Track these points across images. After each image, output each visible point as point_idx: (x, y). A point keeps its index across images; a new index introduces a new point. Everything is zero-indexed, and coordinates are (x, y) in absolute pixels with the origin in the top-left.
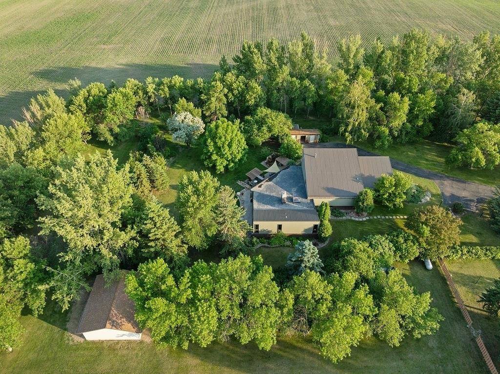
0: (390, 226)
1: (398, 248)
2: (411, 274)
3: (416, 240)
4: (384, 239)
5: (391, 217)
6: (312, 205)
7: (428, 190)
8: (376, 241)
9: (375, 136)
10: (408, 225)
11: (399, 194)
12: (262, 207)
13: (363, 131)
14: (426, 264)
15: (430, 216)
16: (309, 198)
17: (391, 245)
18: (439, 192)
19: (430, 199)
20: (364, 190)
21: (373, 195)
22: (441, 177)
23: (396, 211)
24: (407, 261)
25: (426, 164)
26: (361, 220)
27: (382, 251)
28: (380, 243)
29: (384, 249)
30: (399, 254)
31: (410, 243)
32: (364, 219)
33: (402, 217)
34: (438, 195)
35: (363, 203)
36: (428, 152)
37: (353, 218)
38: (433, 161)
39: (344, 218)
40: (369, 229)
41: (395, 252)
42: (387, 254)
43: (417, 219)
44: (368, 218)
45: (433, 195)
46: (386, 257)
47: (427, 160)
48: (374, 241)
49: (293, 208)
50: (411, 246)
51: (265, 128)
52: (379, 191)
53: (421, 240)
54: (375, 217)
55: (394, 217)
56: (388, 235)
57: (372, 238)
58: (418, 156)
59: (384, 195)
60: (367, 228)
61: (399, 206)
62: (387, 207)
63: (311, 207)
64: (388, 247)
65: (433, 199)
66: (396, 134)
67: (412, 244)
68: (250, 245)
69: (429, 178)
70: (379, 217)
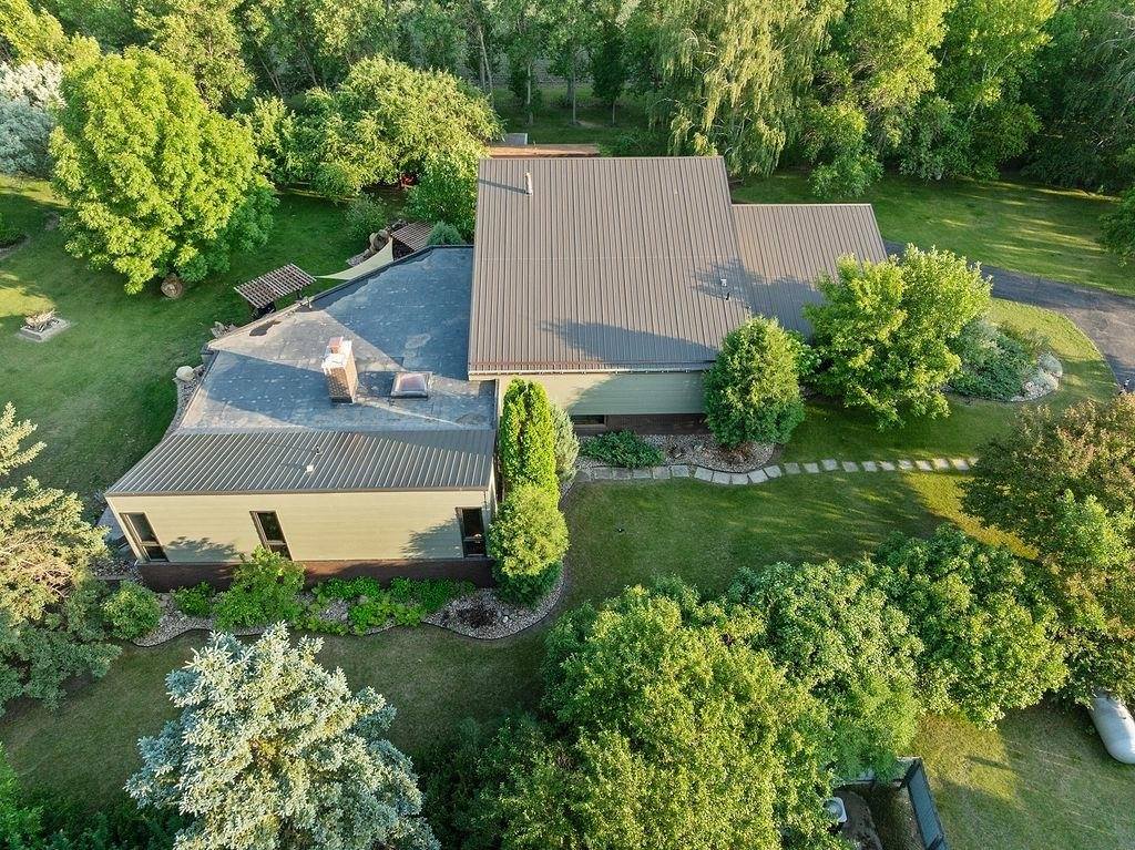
0: (883, 511)
1: (941, 644)
2: (1023, 793)
3: (1044, 591)
4: (855, 584)
5: (888, 466)
6: (482, 408)
7: (1045, 348)
8: (807, 599)
9: (814, 149)
10: (983, 503)
11: (925, 349)
12: (222, 425)
13: (761, 125)
14: (1105, 725)
15: (1112, 447)
16: (476, 376)
17: (901, 622)
18: (1096, 355)
19: (1061, 382)
20: (750, 323)
21: (800, 360)
22: (1089, 298)
23: (914, 432)
24: (993, 713)
25: (1022, 256)
26: (740, 480)
27: (845, 664)
28: (836, 615)
29: (856, 652)
30: (945, 675)
31: (1011, 611)
32: (758, 477)
33: (940, 463)
34: (1093, 365)
35: (746, 391)
36: (1017, 218)
37: (702, 475)
38: (1045, 246)
39: (658, 472)
40: (776, 526)
41: (923, 664)
42: (879, 683)
43: (1043, 463)
44: (774, 471)
45: (1070, 367)
46: (870, 705)
47: (1020, 243)
48: (797, 602)
49: (380, 424)
50: (1017, 626)
51: (368, 125)
52: (828, 341)
53: (1075, 586)
54: (812, 468)
55: (905, 465)
56: (879, 559)
57: (787, 579)
58: (982, 230)
59: (851, 354)
60: (769, 521)
61: (930, 410)
62: (868, 416)
63: (479, 418)
64: (879, 637)
65: (1075, 381)
66: (896, 137)
67: (1024, 614)
68: (89, 633)
69: (1043, 304)
70: (830, 465)
